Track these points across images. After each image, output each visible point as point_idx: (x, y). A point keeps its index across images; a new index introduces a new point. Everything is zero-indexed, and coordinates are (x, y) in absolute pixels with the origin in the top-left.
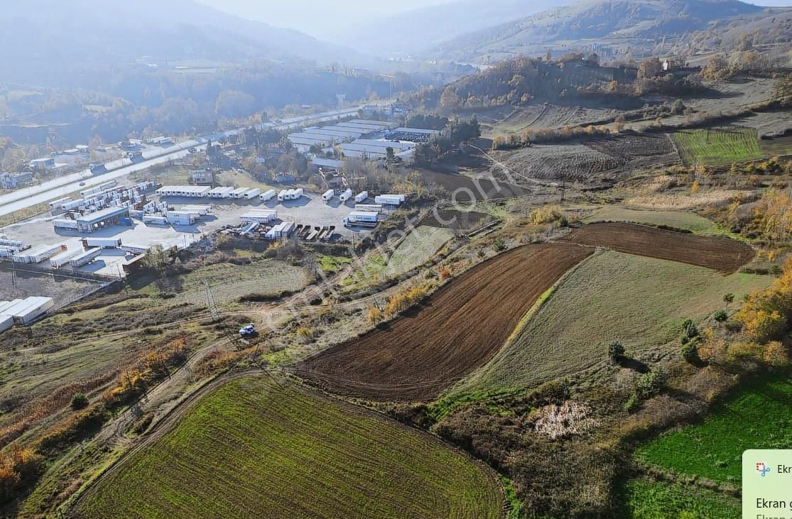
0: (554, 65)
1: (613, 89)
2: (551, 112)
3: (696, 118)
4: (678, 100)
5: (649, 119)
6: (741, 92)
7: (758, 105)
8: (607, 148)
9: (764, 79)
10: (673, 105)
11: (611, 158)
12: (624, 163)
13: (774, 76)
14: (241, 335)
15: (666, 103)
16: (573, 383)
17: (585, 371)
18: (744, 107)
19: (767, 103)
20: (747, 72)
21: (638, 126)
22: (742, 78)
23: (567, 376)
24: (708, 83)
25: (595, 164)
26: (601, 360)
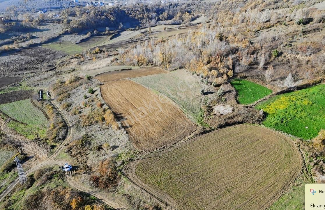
4: (28, 33)
6: (49, 28)
7: (61, 33)
8: (26, 54)
9: (52, 24)
10: (27, 35)
11: (36, 58)
12: (45, 59)
13: (55, 22)
14: (69, 171)
15: (22, 35)
16: (206, 104)
17: (202, 100)
18: (56, 34)
19: (63, 32)
20: (43, 21)
21: (24, 45)
22: (43, 23)
23: (202, 103)
24: (32, 26)
25: (33, 61)
26: (200, 96)
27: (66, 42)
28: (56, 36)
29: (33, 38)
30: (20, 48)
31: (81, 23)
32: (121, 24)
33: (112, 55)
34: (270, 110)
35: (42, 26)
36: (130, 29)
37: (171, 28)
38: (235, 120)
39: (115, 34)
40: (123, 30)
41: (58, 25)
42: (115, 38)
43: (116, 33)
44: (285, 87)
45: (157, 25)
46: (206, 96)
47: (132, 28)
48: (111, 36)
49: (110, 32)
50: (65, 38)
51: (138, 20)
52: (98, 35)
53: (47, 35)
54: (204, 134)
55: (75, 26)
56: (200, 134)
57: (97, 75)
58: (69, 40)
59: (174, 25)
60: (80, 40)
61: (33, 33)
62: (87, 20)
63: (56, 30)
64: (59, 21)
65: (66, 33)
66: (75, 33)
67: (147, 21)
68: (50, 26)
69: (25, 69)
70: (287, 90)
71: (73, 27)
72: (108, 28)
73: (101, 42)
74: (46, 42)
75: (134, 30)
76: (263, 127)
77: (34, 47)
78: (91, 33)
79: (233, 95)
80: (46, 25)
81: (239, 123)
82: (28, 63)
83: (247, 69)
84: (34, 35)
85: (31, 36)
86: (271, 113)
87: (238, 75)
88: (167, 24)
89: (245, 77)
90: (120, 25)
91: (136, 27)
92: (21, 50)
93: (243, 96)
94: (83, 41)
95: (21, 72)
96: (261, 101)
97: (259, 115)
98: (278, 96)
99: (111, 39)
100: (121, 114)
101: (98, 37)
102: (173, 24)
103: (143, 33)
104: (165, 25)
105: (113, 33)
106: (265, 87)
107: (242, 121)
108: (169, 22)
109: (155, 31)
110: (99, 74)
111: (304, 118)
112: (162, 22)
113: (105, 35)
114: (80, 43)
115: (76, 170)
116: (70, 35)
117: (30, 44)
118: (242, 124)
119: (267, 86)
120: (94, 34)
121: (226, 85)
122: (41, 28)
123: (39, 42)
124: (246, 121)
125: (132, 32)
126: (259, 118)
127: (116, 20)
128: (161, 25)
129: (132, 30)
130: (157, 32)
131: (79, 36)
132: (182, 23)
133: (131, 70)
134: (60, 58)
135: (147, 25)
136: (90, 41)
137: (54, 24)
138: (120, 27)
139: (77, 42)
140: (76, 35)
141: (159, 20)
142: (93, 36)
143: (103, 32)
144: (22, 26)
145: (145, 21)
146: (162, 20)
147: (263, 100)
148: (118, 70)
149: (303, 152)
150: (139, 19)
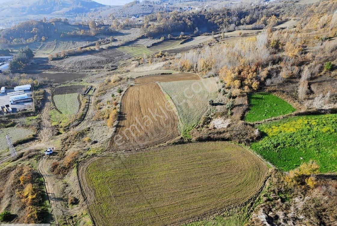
0: (50, 24)
1: (83, 33)
2: (60, 43)
3: (122, 42)
4: (111, 36)
5: (104, 44)
6: (130, 33)
7: (138, 37)
8: (101, 55)
9: (134, 28)
10: (110, 38)
11: (107, 58)
12: (113, 60)
13: (137, 27)
14: (48, 155)
15: (106, 38)
16: (208, 115)
17: (207, 111)
18: (134, 38)
19: (141, 36)
20: (127, 26)
21: (104, 47)
22: (127, 28)
23: (204, 114)
24: (117, 30)
25: (102, 61)
26: (208, 107)
27: (139, 45)
28: (133, 39)
29: (115, 40)
30: (99, 49)
31: (159, 28)
32: (197, 28)
33: (168, 60)
34: (273, 131)
35: (125, 31)
36: (205, 34)
37: (248, 34)
38: (222, 136)
39: (187, 39)
40: (198, 35)
41: (138, 30)
42: (186, 43)
43: (189, 37)
44: (314, 108)
45: (235, 30)
46: (214, 107)
47: (207, 32)
48: (183, 40)
49: (184, 37)
50: (141, 42)
51: (216, 24)
52: (171, 39)
53: (126, 39)
54: (178, 144)
55: (152, 30)
56: (173, 144)
57: (138, 77)
58: (143, 44)
59: (255, 29)
60: (151, 44)
61: (116, 37)
62: (165, 25)
63: (135, 33)
64: (140, 26)
65: (143, 37)
66: (150, 37)
67: (226, 26)
68: (132, 31)
69: (94, 68)
70: (315, 111)
71: (150, 32)
72: (182, 33)
73: (171, 46)
74: (123, 45)
75: (208, 35)
76: (247, 148)
77: (111, 49)
78: (165, 37)
79: (242, 109)
80: (129, 29)
81: (224, 139)
82: (99, 62)
83: (283, 82)
84: (116, 38)
85: (113, 39)
86: (270, 135)
87: (266, 89)
88: (247, 28)
89: (275, 91)
90: (196, 30)
91: (212, 31)
92: (99, 51)
93: (254, 112)
94: (154, 45)
95: (88, 70)
96: (272, 120)
97: (252, 135)
98: (297, 117)
99: (181, 44)
100: (125, 114)
101: (170, 42)
102: (253, 29)
103: (216, 38)
104: (244, 29)
105: (185, 38)
106: (290, 106)
107: (228, 138)
108: (250, 26)
109: (229, 36)
110: (140, 76)
111: (308, 147)
112: (241, 27)
113: (178, 39)
114: (151, 46)
115: (54, 156)
116: (146, 39)
117: (109, 46)
118: (227, 141)
119: (294, 104)
120: (167, 38)
121: (241, 98)
122: (124, 33)
123: (117, 45)
124: (233, 138)
125: (206, 36)
126: (251, 138)
127: (193, 25)
128: (240, 30)
129: (206, 35)
130: (231, 37)
131: (153, 40)
132: (264, 28)
133: (170, 75)
134: (125, 60)
135: (225, 30)
136: (161, 45)
137: (136, 29)
138: (195, 32)
139: (148, 46)
140: (151, 39)
141: (239, 24)
142: (166, 40)
143: (176, 37)
144: (108, 30)
145: (223, 26)
146: (243, 25)
147: (274, 119)
148: (158, 73)
149: (267, 184)
150: (218, 24)
